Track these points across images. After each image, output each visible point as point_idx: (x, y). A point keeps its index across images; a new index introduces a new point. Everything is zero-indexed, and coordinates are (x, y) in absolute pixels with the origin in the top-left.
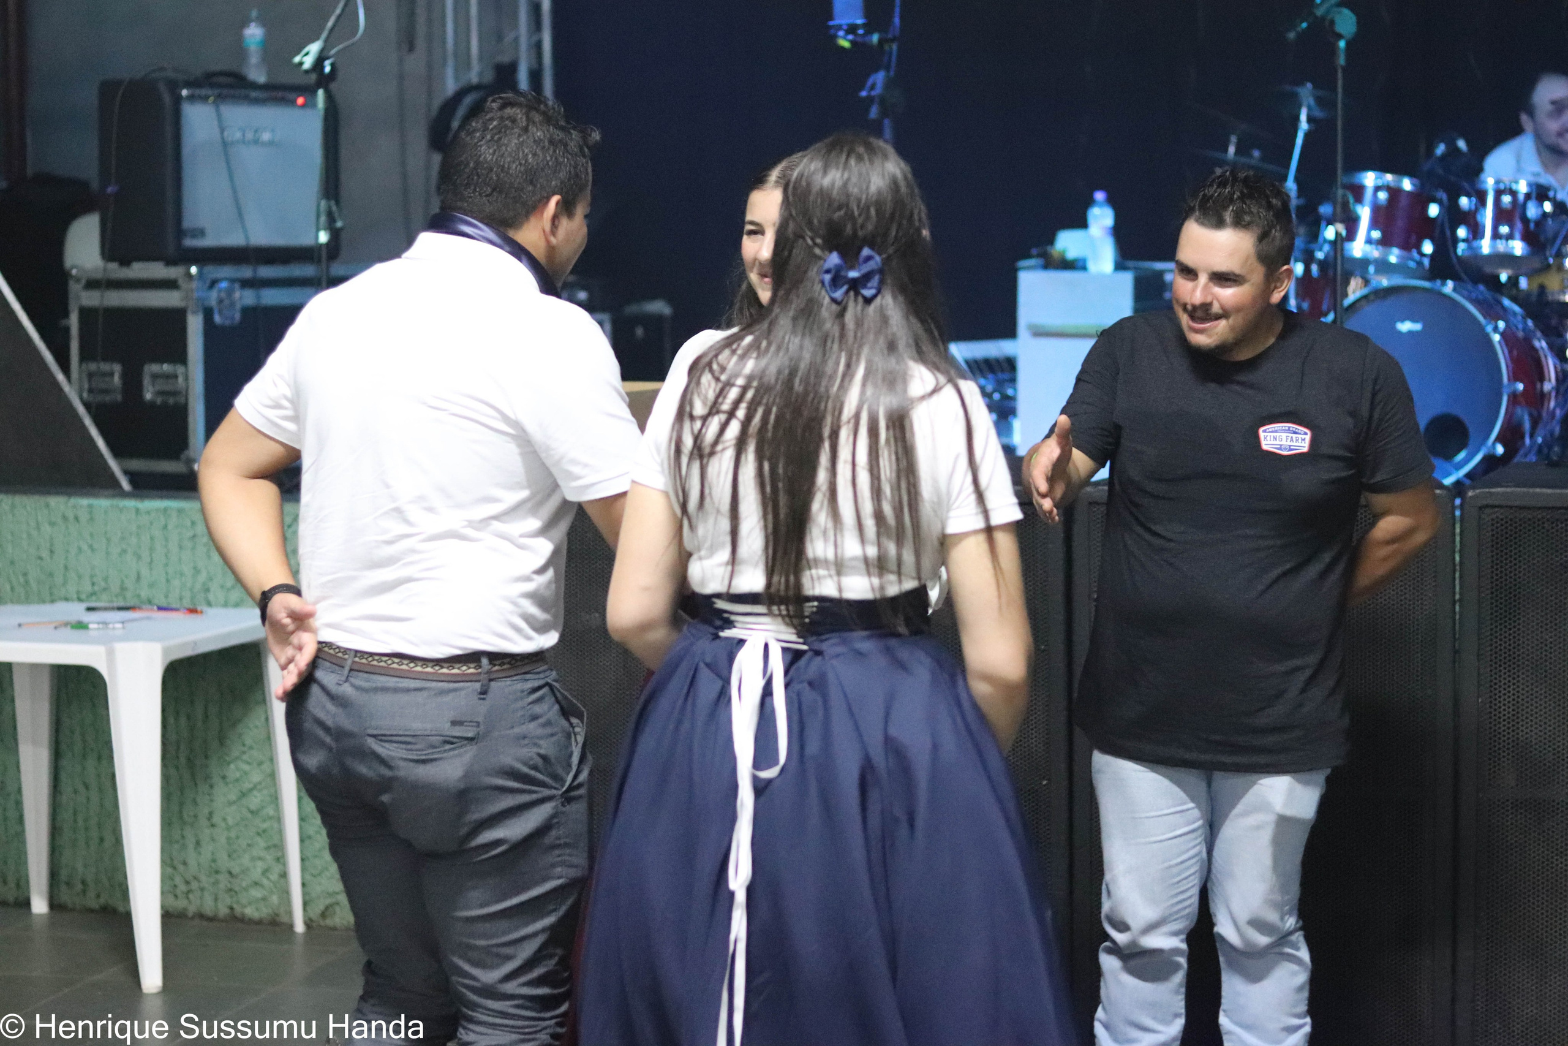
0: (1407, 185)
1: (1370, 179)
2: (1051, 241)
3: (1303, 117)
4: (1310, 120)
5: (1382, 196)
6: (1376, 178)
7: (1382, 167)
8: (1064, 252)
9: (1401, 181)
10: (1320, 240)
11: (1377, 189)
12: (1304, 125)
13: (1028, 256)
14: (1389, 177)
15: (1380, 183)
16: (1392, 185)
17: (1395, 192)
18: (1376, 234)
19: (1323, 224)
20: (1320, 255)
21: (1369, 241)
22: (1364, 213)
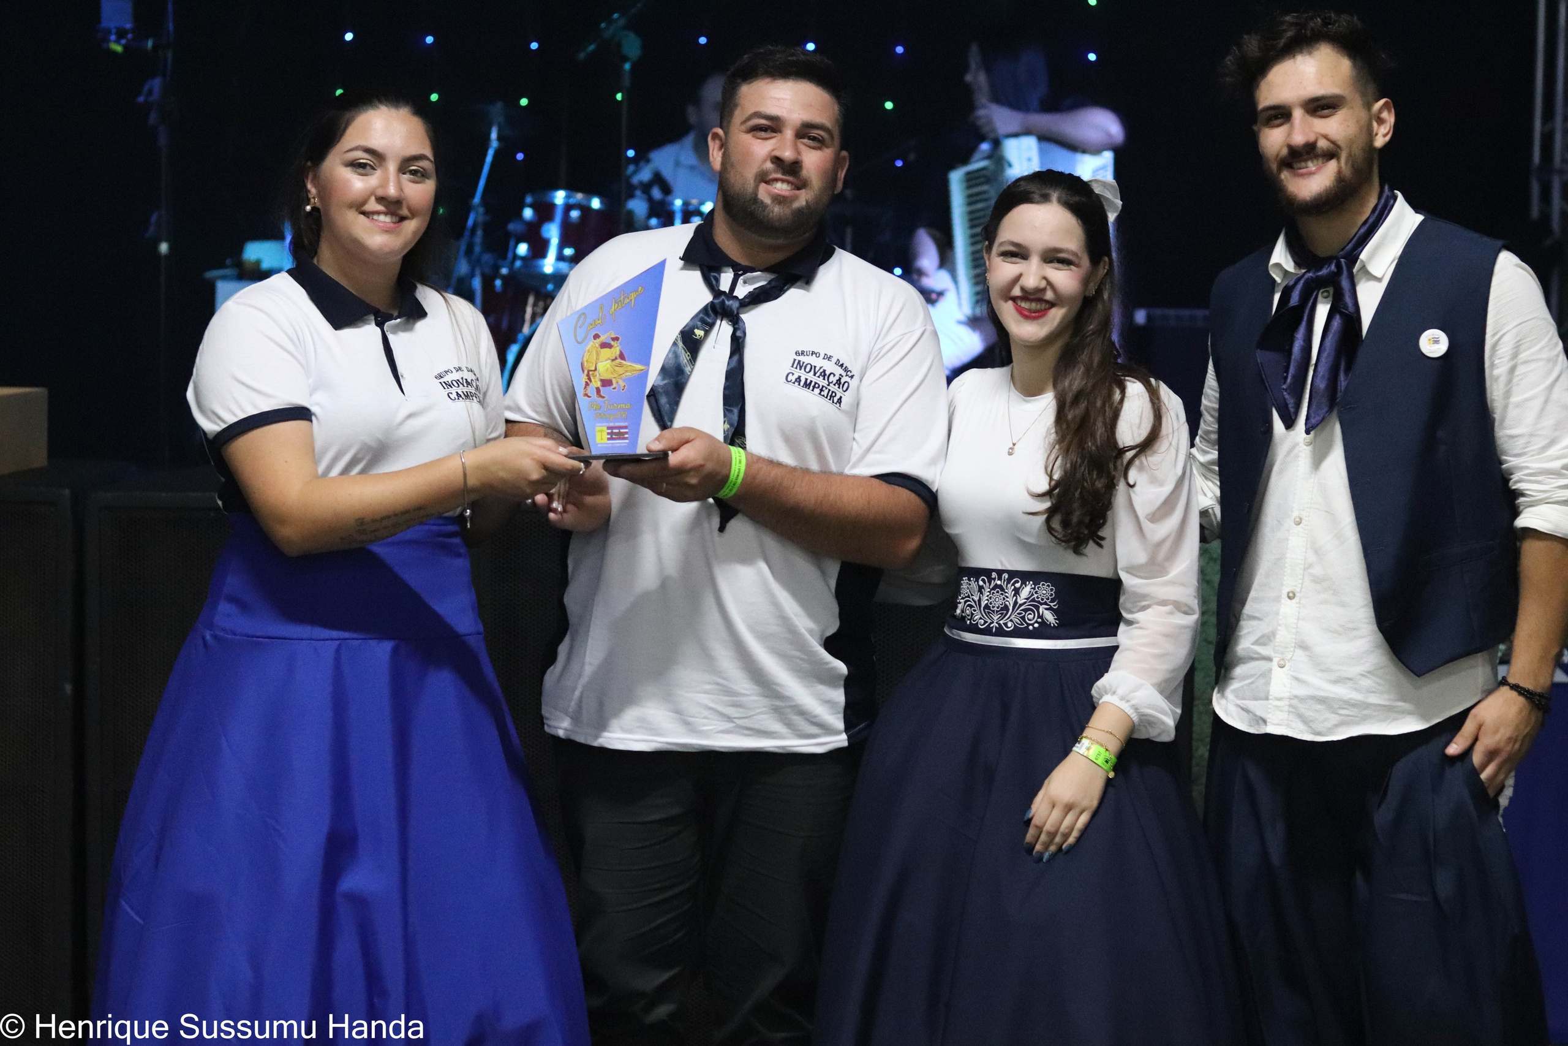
0: (596, 203)
1: (560, 197)
2: (240, 250)
3: (494, 135)
4: (500, 138)
5: (575, 214)
6: (567, 197)
7: (571, 187)
8: (258, 263)
9: (589, 201)
10: (510, 255)
11: (568, 208)
12: (494, 143)
13: (221, 265)
14: (579, 196)
15: (572, 201)
16: (585, 203)
17: (586, 210)
18: (568, 252)
19: (512, 243)
20: (504, 271)
21: (560, 257)
22: (553, 232)
